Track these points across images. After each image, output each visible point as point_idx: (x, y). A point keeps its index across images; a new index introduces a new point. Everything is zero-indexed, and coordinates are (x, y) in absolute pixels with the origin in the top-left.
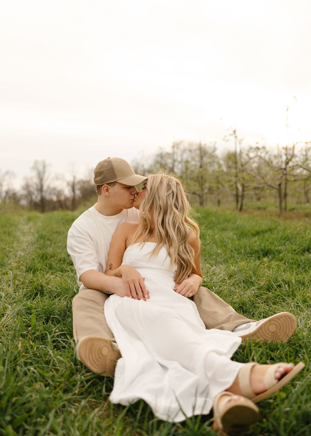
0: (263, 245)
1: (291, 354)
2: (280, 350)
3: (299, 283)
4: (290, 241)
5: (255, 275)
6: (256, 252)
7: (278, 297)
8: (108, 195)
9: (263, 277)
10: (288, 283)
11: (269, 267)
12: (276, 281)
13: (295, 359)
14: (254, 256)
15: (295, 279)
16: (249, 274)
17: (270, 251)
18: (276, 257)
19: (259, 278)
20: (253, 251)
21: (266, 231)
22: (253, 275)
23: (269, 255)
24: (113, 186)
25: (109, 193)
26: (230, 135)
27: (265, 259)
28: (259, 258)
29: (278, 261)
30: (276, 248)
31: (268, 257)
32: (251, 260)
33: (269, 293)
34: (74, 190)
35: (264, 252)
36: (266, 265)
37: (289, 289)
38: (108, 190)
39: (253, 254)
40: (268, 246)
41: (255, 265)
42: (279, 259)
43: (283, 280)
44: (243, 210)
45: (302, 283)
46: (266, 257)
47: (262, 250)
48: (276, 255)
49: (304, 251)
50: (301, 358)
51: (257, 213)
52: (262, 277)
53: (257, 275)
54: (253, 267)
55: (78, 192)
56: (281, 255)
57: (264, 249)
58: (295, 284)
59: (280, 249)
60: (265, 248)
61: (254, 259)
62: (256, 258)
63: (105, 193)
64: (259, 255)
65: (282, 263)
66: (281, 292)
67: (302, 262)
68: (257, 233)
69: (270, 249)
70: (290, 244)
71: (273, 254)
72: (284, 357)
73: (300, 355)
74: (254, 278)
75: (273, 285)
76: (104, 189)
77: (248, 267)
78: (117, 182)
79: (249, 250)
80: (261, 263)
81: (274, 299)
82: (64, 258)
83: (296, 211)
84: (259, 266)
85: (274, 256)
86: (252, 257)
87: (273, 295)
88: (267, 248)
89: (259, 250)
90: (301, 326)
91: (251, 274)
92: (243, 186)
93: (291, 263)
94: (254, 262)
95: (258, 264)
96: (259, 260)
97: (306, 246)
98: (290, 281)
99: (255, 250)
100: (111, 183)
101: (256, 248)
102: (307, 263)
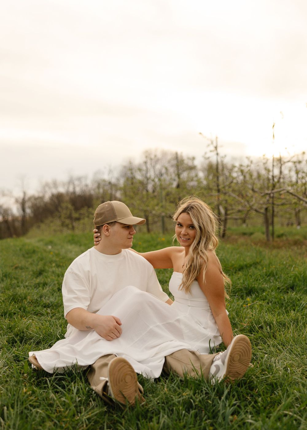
0: (246, 283)
1: (268, 392)
2: (258, 389)
3: (280, 324)
4: (275, 278)
5: (238, 316)
6: (239, 291)
7: (259, 338)
8: (108, 235)
9: (246, 318)
10: (269, 324)
11: (252, 308)
12: (258, 322)
13: (271, 395)
14: (237, 295)
15: (277, 320)
16: (232, 315)
17: (253, 289)
18: (260, 295)
19: (241, 319)
20: (237, 289)
21: (251, 265)
22: (236, 316)
23: (252, 295)
24: (113, 226)
25: (109, 232)
26: (211, 151)
27: (248, 299)
28: (242, 297)
29: (261, 300)
30: (260, 286)
31: (251, 295)
32: (235, 300)
33: (252, 335)
34: (24, 210)
35: (248, 291)
36: (249, 305)
37: (271, 331)
38: (108, 230)
39: (236, 293)
40: (251, 284)
41: (238, 305)
42: (262, 298)
43: (265, 322)
44: (226, 237)
45: (283, 324)
46: (250, 296)
47: (246, 289)
48: (260, 294)
49: (288, 289)
50: (276, 395)
51: (242, 240)
52: (244, 319)
53: (240, 316)
54: (236, 307)
55: (28, 211)
56: (264, 294)
57: (247, 287)
58: (276, 325)
59: (264, 287)
60: (249, 286)
61: (237, 298)
62: (240, 297)
63: (105, 232)
64: (242, 294)
65: (265, 303)
66: (262, 334)
67: (285, 300)
68: (241, 268)
69: (254, 287)
70: (275, 281)
71: (257, 293)
72: (262, 394)
73: (275, 392)
74: (237, 319)
75: (255, 327)
76: (104, 229)
77: (231, 308)
78: (117, 222)
79: (232, 289)
80: (244, 302)
81: (256, 341)
82: (37, 300)
83: (284, 238)
84: (242, 306)
85: (257, 294)
86: (235, 296)
87: (255, 337)
88: (250, 286)
89: (243, 288)
90: (279, 367)
91: (234, 315)
92: (226, 209)
93: (274, 302)
94: (237, 301)
95: (241, 304)
96: (242, 299)
97: (290, 283)
98: (272, 322)
99: (239, 288)
100: (112, 223)
101: (239, 286)
102: (290, 302)
